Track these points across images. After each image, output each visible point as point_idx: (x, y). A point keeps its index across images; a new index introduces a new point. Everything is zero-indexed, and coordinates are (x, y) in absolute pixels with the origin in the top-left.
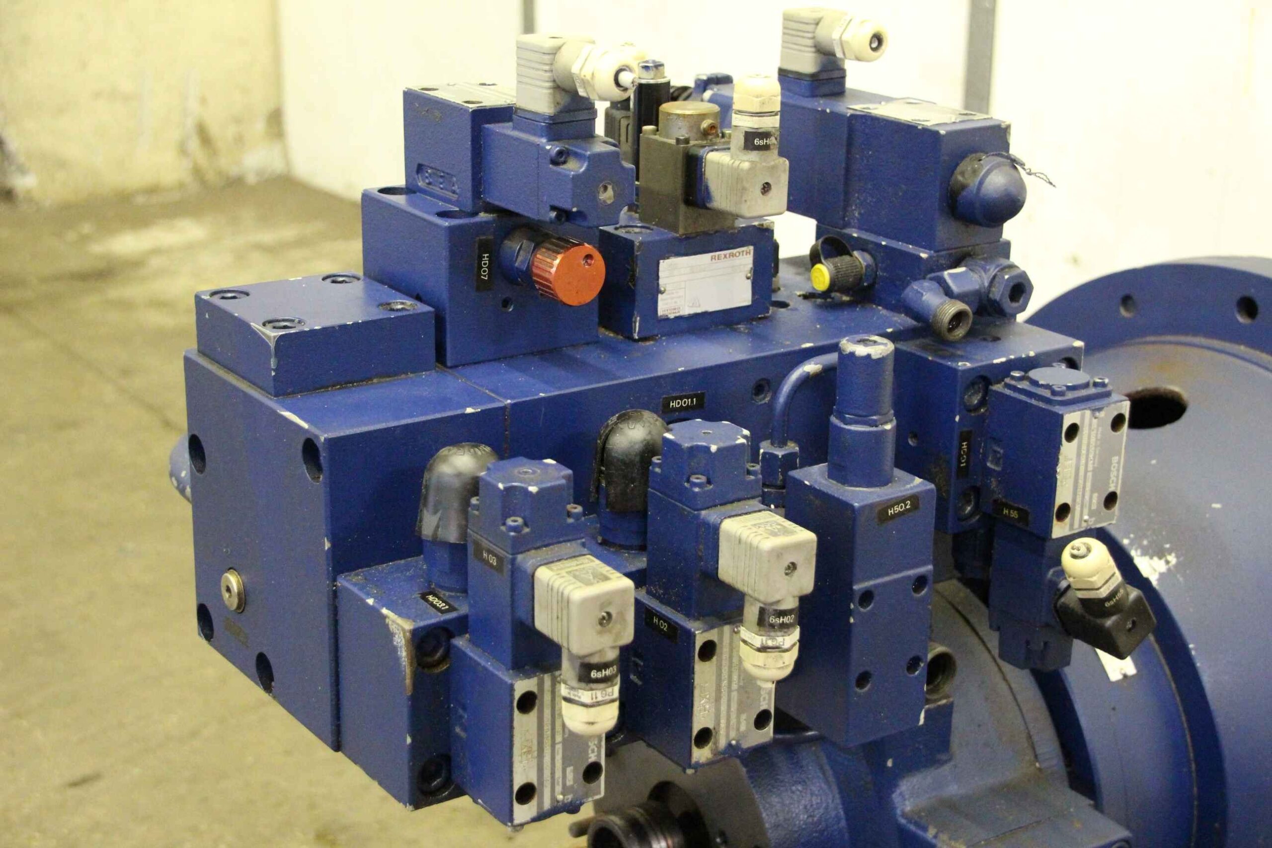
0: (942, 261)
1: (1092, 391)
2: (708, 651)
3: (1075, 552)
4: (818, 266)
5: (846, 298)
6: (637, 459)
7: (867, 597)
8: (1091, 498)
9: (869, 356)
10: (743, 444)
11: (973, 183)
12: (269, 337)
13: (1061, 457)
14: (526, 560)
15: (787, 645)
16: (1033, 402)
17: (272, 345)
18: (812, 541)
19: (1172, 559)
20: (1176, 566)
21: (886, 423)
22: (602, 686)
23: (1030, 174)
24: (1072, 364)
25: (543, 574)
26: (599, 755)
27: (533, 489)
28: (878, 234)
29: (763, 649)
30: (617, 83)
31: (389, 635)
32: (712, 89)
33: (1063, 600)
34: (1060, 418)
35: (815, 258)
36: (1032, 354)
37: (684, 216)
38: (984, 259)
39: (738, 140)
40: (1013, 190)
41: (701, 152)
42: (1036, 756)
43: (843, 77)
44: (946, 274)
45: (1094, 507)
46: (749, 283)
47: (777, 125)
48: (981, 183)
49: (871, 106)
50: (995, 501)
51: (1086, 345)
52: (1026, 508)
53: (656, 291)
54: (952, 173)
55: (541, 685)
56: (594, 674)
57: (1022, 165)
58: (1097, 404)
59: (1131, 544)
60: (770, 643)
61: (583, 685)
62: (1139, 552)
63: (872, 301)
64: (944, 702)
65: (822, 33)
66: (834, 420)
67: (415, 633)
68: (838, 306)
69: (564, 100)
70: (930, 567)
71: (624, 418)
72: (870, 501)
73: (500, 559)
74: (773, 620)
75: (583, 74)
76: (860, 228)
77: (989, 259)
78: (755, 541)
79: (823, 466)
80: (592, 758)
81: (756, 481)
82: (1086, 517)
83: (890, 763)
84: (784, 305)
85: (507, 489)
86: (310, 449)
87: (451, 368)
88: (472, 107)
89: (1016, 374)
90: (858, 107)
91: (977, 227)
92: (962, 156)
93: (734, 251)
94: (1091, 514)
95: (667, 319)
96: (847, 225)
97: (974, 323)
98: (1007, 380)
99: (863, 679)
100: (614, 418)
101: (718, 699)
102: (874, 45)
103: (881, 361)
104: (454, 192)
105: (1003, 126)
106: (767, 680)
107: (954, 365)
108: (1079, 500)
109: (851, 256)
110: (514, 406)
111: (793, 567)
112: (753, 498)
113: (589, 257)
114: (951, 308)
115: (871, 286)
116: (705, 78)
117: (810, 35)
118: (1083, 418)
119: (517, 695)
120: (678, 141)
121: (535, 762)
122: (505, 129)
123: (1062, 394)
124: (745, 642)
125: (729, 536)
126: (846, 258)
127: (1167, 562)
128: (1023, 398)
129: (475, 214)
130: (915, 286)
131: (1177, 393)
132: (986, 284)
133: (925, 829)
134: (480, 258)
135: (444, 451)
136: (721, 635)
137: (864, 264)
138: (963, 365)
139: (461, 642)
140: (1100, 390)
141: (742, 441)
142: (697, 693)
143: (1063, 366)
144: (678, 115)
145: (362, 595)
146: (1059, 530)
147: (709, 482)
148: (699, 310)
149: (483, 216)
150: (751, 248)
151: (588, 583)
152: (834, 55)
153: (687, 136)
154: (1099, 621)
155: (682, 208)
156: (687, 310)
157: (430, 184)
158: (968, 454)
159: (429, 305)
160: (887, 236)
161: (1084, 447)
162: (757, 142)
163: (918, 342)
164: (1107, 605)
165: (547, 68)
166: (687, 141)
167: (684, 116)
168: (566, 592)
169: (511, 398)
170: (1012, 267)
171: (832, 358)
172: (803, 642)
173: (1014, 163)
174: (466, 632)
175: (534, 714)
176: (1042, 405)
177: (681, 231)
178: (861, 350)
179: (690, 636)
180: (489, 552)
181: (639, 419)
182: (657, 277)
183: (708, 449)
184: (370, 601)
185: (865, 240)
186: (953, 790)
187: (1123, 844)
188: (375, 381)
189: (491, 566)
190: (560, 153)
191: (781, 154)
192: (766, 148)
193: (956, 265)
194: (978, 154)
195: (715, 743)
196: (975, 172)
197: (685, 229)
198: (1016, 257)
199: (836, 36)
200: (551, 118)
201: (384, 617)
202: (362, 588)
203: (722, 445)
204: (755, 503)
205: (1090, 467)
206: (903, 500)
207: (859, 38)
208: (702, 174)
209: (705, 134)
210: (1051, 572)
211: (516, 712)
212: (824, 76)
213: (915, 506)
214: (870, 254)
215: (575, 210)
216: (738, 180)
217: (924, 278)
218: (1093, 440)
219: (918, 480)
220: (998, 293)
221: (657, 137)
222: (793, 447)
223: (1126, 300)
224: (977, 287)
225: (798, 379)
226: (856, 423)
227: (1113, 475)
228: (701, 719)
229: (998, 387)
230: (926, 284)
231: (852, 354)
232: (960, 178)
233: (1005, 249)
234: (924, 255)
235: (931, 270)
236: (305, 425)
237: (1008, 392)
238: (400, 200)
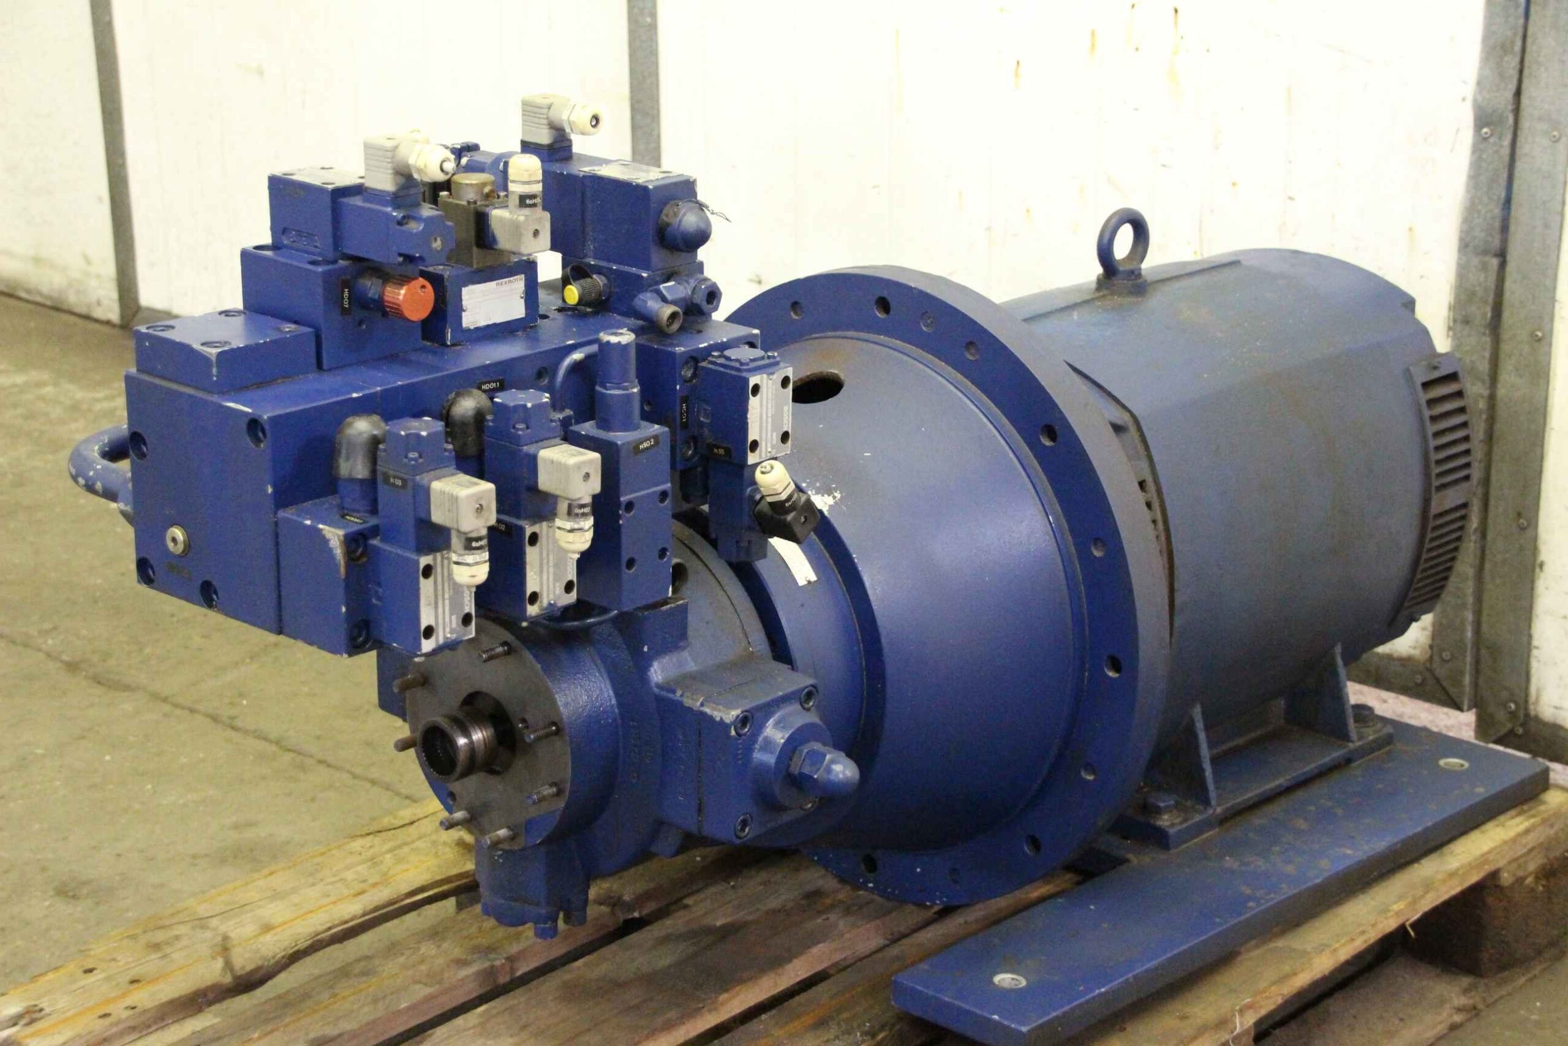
0: (658, 279)
1: (767, 361)
2: (534, 539)
3: (763, 470)
4: (569, 287)
5: (589, 310)
6: (472, 420)
7: (630, 506)
8: (772, 436)
9: (619, 343)
10: (546, 402)
11: (674, 221)
12: (211, 354)
13: (750, 407)
14: (422, 479)
15: (587, 527)
16: (728, 371)
17: (214, 359)
18: (597, 459)
19: (838, 495)
20: (840, 500)
21: (633, 388)
22: (479, 551)
23: (712, 213)
24: (752, 345)
25: (436, 486)
26: (471, 608)
27: (424, 433)
28: (609, 261)
29: (571, 531)
30: (442, 170)
31: (325, 541)
32: (466, 156)
33: (759, 507)
34: (746, 381)
35: (565, 281)
36: (725, 340)
37: (478, 257)
38: (687, 275)
39: (514, 201)
40: (703, 226)
41: (487, 209)
42: (749, 643)
43: (570, 146)
44: (661, 286)
45: (774, 442)
46: (523, 301)
47: (541, 189)
48: (680, 221)
49: (596, 168)
50: (708, 445)
51: (761, 333)
52: (729, 446)
53: (460, 309)
54: (659, 216)
55: (435, 559)
56: (474, 544)
57: (707, 207)
58: (771, 370)
59: (808, 487)
60: (576, 526)
61: (467, 552)
62: (814, 492)
63: (609, 310)
64: (681, 602)
65: (554, 114)
66: (598, 388)
67: (346, 536)
68: (585, 315)
69: (401, 180)
70: (669, 485)
71: (458, 395)
72: (628, 440)
73: (404, 481)
74: (577, 511)
75: (418, 164)
76: (595, 258)
77: (690, 275)
78: (563, 460)
79: (591, 422)
80: (467, 610)
81: (556, 426)
82: (769, 450)
83: (646, 649)
84: (544, 317)
85: (407, 435)
86: (254, 425)
87: (327, 371)
88: (330, 187)
89: (716, 354)
90: (587, 169)
91: (680, 253)
92: (665, 204)
93: (512, 279)
94: (773, 447)
95: (469, 330)
96: (585, 256)
97: (684, 321)
98: (710, 359)
99: (631, 563)
100: (453, 395)
101: (541, 572)
102: (594, 123)
103: (627, 345)
104: (316, 247)
105: (691, 180)
106: (574, 552)
107: (673, 350)
108: (764, 436)
109: (592, 278)
110: (383, 391)
111: (587, 476)
112: (555, 437)
113: (423, 287)
114: (667, 311)
115: (608, 299)
116: (459, 147)
117: (544, 116)
118: (762, 380)
119: (422, 566)
120: (469, 202)
121: (433, 612)
122: (357, 201)
123: (747, 364)
124: (559, 528)
125: (545, 460)
126: (589, 280)
127: (834, 497)
128: (722, 369)
129: (335, 262)
130: (641, 296)
131: (837, 374)
132: (690, 293)
133: (674, 692)
134: (343, 292)
135: (350, 419)
136: (541, 528)
137: (601, 284)
138: (680, 349)
139: (375, 542)
140: (772, 360)
141: (546, 400)
142: (528, 568)
143: (747, 347)
144: (467, 185)
145: (300, 519)
146: (752, 459)
147: (528, 428)
148: (490, 322)
149: (342, 263)
150: (523, 276)
151: (467, 487)
152: (564, 130)
153: (475, 198)
154: (782, 517)
155: (475, 249)
156: (482, 323)
157: (294, 242)
158: (687, 412)
159: (309, 326)
160: (615, 262)
161: (765, 400)
162: (528, 202)
163: (645, 337)
164: (787, 505)
165: (390, 160)
166: (475, 202)
167: (471, 185)
168: (455, 493)
169: (380, 386)
170: (706, 279)
171: (594, 348)
172: (596, 526)
173: (701, 206)
174: (378, 535)
175: (431, 579)
176: (734, 373)
177: (475, 266)
178: (614, 339)
179: (521, 530)
180: (395, 477)
181: (469, 394)
182: (461, 300)
183: (525, 406)
184: (308, 522)
185: (600, 266)
186: (692, 666)
187: (811, 688)
188: (279, 381)
189: (397, 486)
190: (404, 217)
191: (544, 208)
192: (534, 205)
193: (668, 280)
194: (676, 201)
195: (541, 602)
196: (675, 215)
197: (478, 263)
198: (709, 272)
199: (564, 117)
200: (394, 194)
201: (321, 530)
202: (298, 516)
203: (534, 403)
204: (558, 440)
205: (770, 415)
206: (648, 439)
207: (582, 119)
208: (488, 226)
209: (487, 196)
210: (749, 490)
211: (422, 579)
212: (557, 146)
213: (657, 443)
214: (605, 276)
215: (417, 255)
216: (516, 229)
217: (646, 291)
218: (770, 395)
219: (656, 426)
220: (700, 299)
221: (451, 200)
222: (568, 412)
223: (795, 305)
224: (683, 295)
225: (569, 365)
226: (614, 388)
227: (785, 421)
228: (531, 586)
229: (704, 364)
230: (649, 295)
231: (608, 342)
232: (665, 218)
233: (701, 265)
234: (645, 275)
235: (651, 286)
236: (249, 410)
237: (710, 366)
238: (269, 253)
